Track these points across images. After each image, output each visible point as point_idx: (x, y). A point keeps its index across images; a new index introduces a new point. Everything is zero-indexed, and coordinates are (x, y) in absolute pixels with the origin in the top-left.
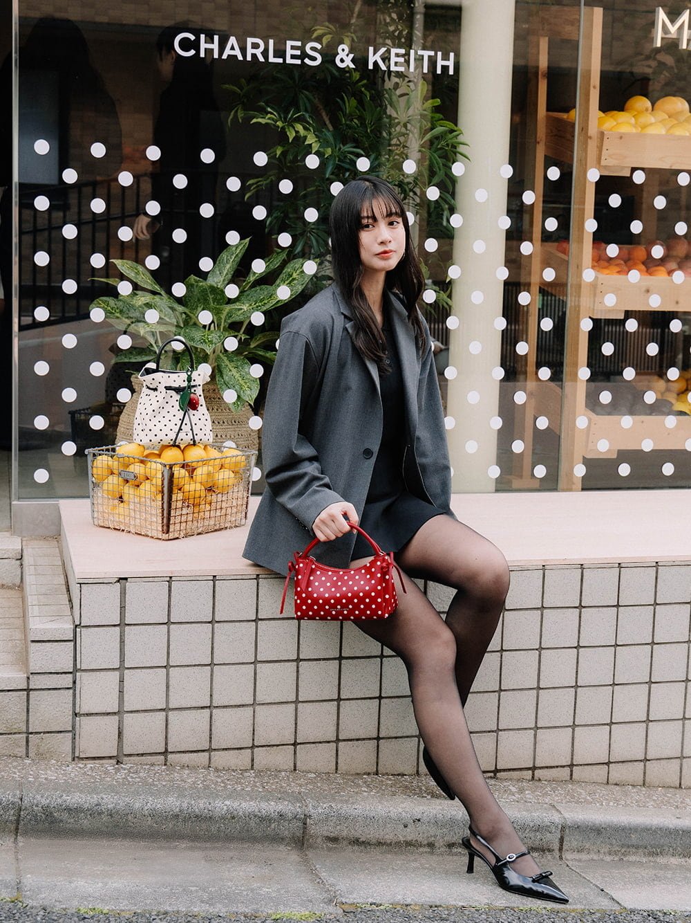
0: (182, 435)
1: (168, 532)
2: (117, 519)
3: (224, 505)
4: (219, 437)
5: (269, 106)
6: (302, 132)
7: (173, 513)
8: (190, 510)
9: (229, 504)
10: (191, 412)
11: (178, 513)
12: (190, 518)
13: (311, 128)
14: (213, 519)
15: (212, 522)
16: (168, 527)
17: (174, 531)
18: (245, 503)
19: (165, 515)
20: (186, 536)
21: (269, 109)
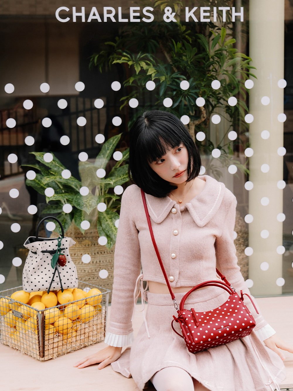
0: (54, 285)
1: (43, 356)
2: (14, 343)
3: (87, 330)
4: (101, 262)
5: (124, 51)
6: (145, 66)
7: (46, 343)
8: (61, 338)
9: (91, 329)
10: (60, 269)
11: (51, 341)
12: (60, 344)
13: (151, 64)
14: (79, 341)
15: (78, 344)
16: (44, 352)
17: (48, 355)
18: (103, 326)
19: (41, 345)
20: (58, 356)
21: (125, 54)
